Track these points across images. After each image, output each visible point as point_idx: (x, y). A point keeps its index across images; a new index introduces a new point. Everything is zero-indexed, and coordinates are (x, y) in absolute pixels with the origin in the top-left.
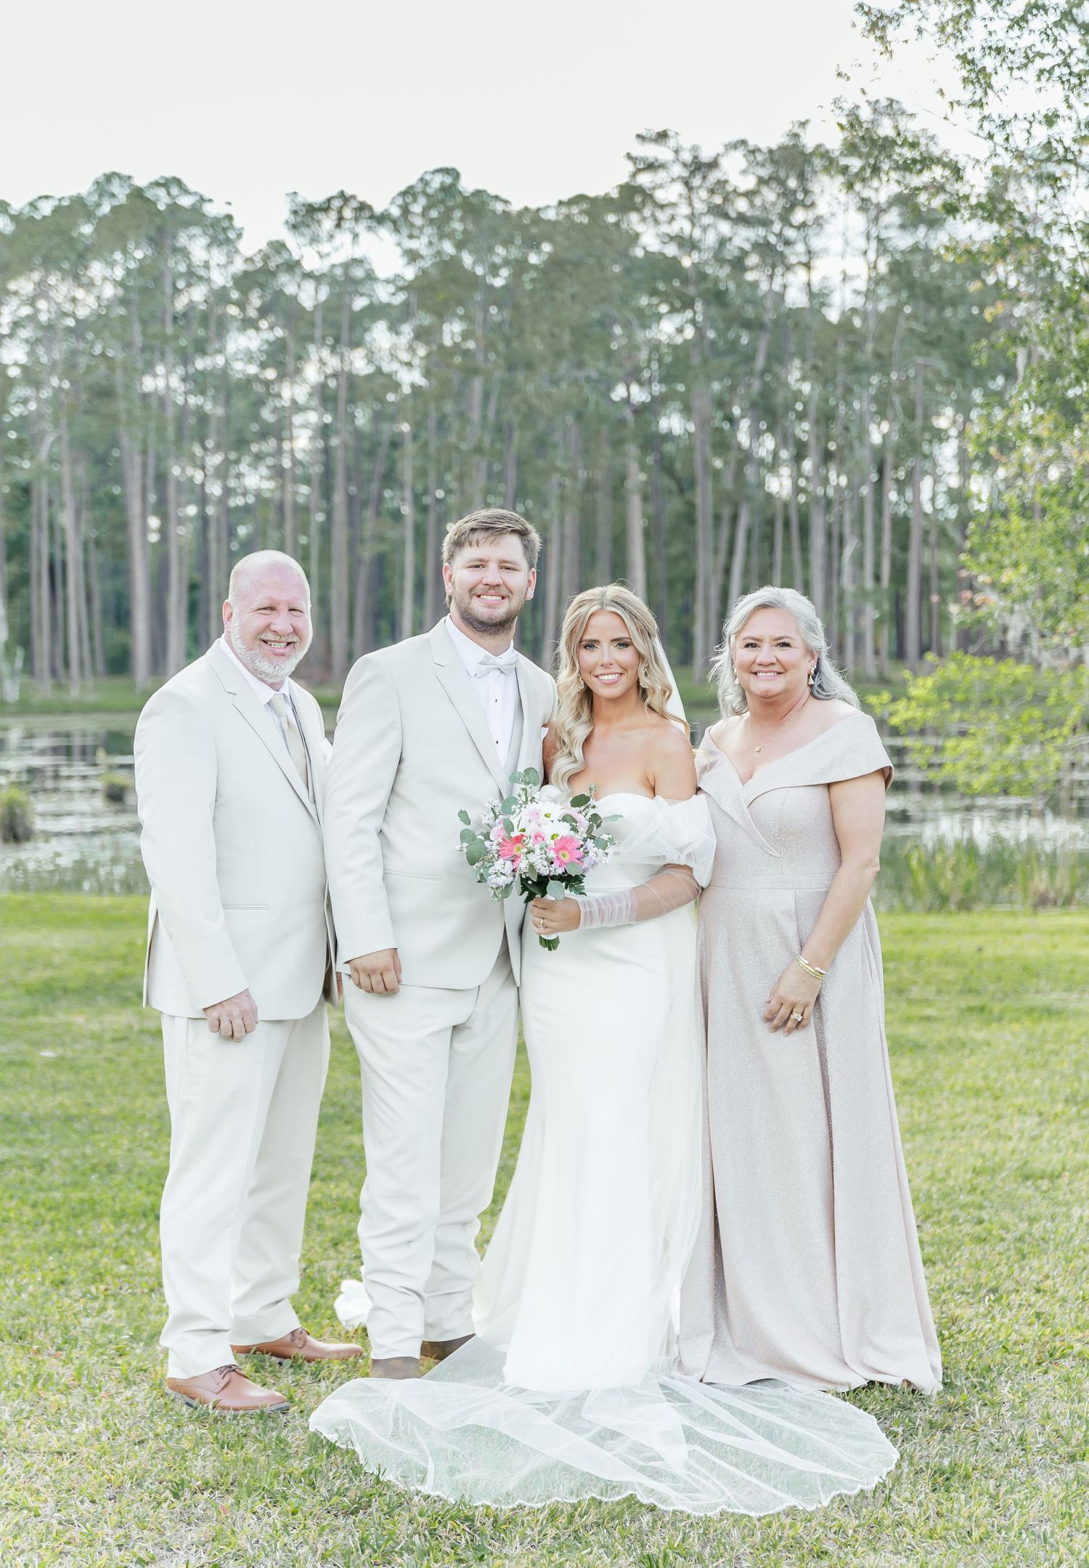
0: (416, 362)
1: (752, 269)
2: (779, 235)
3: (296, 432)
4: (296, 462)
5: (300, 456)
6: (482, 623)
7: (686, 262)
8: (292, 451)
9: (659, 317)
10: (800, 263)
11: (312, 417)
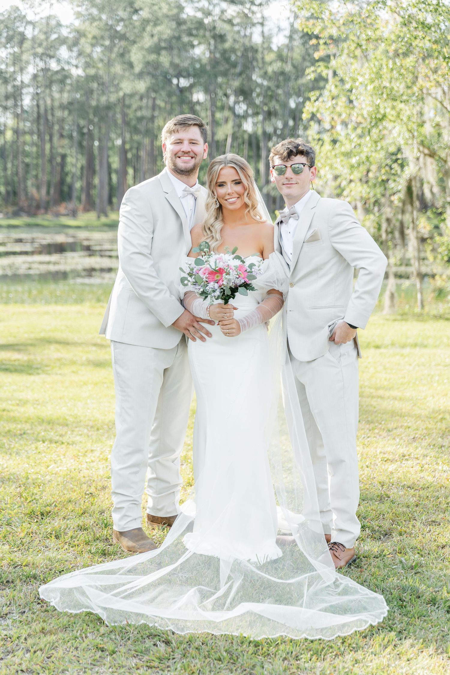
0: (80, 65)
1: (236, 25)
2: (250, 9)
3: (24, 97)
4: (23, 111)
5: (25, 108)
6: (182, 171)
7: (206, 21)
8: (22, 106)
9: (193, 46)
10: (258, 23)
11: (31, 90)
